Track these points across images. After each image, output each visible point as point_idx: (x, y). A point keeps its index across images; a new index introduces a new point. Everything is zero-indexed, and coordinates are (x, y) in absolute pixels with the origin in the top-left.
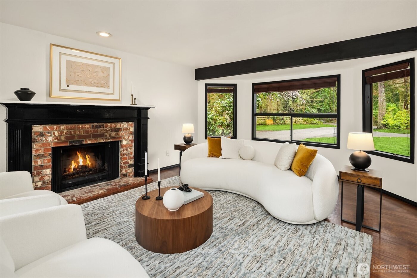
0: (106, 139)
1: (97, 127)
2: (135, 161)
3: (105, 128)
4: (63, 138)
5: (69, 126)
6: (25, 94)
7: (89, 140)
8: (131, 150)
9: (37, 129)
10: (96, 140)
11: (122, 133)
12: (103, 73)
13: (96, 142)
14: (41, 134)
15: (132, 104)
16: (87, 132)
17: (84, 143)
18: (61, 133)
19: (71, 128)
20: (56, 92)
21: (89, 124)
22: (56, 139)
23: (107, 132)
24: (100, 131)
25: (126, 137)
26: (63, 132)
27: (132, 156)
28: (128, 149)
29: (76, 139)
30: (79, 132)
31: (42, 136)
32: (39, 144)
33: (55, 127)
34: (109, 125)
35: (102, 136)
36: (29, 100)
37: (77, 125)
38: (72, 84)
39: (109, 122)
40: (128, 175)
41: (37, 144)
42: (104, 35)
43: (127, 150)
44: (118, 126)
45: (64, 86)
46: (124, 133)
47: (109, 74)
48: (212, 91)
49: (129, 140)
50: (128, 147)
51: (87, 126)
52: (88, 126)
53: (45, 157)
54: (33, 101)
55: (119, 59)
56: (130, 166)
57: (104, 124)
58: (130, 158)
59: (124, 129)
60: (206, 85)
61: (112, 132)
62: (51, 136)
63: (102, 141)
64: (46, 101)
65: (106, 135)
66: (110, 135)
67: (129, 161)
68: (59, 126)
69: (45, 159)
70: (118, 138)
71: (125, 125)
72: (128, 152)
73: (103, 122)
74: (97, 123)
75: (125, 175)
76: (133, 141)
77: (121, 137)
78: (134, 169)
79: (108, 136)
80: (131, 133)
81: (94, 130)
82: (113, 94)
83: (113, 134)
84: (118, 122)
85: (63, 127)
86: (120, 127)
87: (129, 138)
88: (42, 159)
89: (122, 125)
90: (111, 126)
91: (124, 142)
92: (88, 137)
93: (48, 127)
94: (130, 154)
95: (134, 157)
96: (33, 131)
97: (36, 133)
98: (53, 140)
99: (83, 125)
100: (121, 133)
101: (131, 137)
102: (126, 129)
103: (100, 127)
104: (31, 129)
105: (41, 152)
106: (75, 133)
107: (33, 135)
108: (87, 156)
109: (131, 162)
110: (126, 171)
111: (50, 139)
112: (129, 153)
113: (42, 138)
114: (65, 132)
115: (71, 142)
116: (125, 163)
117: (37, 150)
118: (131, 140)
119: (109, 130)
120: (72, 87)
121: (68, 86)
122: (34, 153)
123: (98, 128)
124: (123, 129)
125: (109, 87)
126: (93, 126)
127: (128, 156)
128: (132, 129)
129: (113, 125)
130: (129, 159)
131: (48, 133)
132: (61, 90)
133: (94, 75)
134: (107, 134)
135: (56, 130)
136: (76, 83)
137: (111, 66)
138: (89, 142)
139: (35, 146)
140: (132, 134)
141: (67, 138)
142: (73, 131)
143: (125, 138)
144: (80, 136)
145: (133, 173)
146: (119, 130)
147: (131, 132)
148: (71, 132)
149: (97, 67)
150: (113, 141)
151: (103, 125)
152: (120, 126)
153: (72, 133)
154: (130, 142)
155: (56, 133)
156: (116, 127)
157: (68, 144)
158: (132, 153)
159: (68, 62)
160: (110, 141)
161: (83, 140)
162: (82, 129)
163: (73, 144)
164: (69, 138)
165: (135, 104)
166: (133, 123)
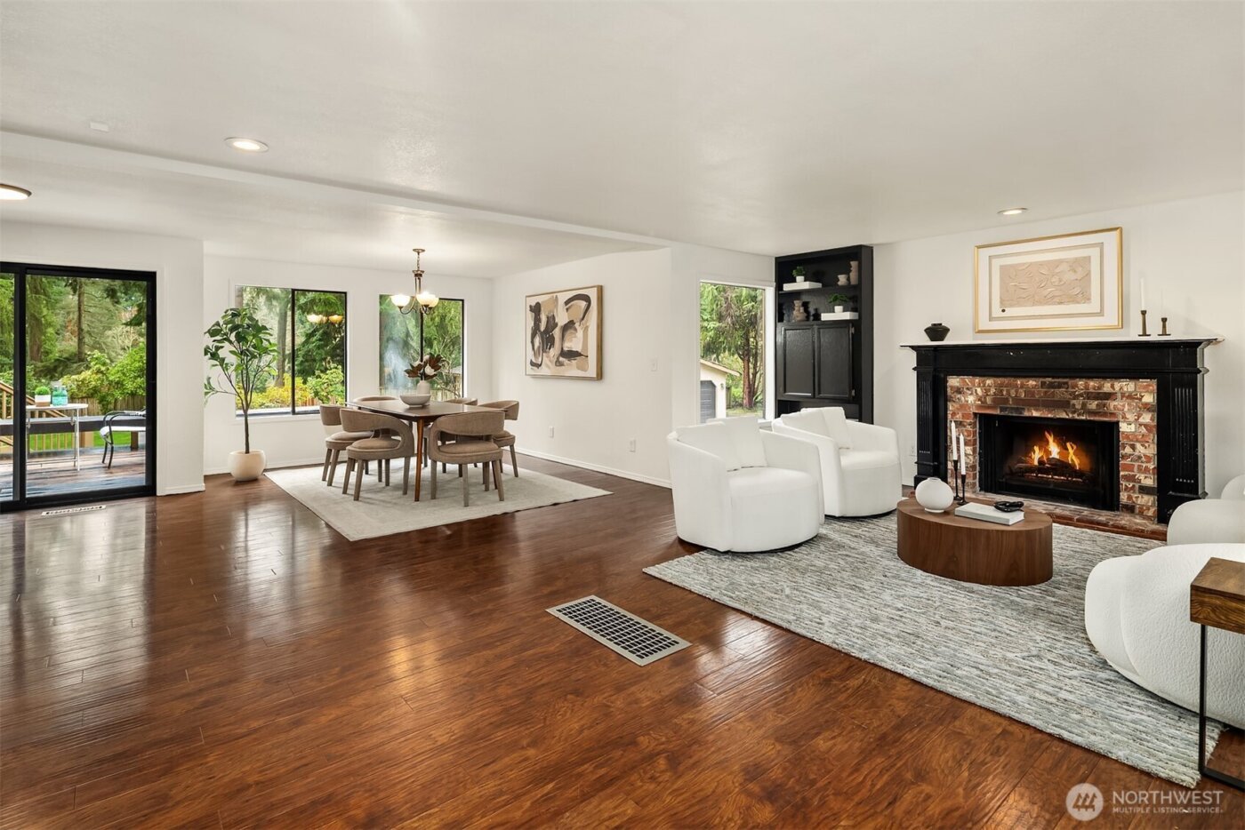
0: (1074, 412)
1: (1051, 386)
2: (1159, 480)
3: (1070, 390)
4: (989, 400)
5: (999, 380)
6: (937, 331)
7: (1036, 410)
8: (1148, 450)
9: (954, 381)
10: (1050, 413)
11: (1116, 403)
12: (1075, 272)
13: (1050, 416)
14: (959, 391)
15: (1144, 335)
16: (1029, 392)
17: (1026, 414)
18: (987, 391)
19: (1001, 385)
20: (983, 325)
21: (1037, 379)
22: (979, 400)
23: (1076, 397)
24: (1060, 393)
25: (1131, 417)
26: (989, 390)
27: (1152, 466)
28: (1138, 446)
29: (1011, 404)
30: (1017, 392)
31: (960, 393)
32: (956, 406)
33: (977, 380)
34: (1081, 383)
35: (1065, 405)
36: (942, 340)
37: (1012, 379)
38: (1011, 306)
39: (1081, 377)
40: (1137, 511)
41: (954, 404)
43: (1133, 447)
44: (1107, 387)
45: (997, 312)
46: (1124, 406)
47: (1088, 274)
49: (1140, 425)
50: (1137, 441)
51: (1032, 383)
52: (1034, 383)
53: (965, 426)
54: (949, 341)
55: (1116, 229)
56: (1144, 490)
57: (1071, 382)
58: (1143, 471)
59: (1122, 397)
61: (1088, 399)
62: (971, 394)
63: (1064, 416)
64: (974, 339)
65: (1074, 405)
66: (1084, 405)
67: (1141, 477)
68: (983, 379)
69: (964, 429)
70: (1105, 414)
71: (1128, 386)
72: (1136, 453)
73: (1066, 377)
74: (1053, 377)
75: (1130, 509)
76: (1155, 430)
77: (1112, 414)
78: (1159, 501)
79: (1078, 407)
80: (1147, 407)
81: (1046, 392)
82: (1101, 313)
83: (1093, 405)
84: (1105, 378)
85: (989, 382)
86: (1111, 390)
87: (1141, 420)
88: (960, 429)
89: (1117, 385)
90: (1087, 387)
91: (1124, 427)
92: (1036, 404)
93: (967, 379)
94: (1143, 459)
95: (1158, 470)
96: (948, 384)
97: (952, 387)
98: (975, 401)
99: (1024, 380)
100: (1112, 404)
101: (1147, 418)
102: (1130, 397)
103: (1060, 386)
104: (946, 381)
105: (959, 417)
106: (1008, 392)
107: (949, 390)
109: (1150, 481)
110: (1130, 498)
111: (971, 399)
112: (1140, 457)
113: (959, 396)
114: (993, 390)
115: (1002, 409)
116: (1128, 478)
117: (954, 414)
118: (1146, 426)
119: (1081, 395)
120: (1010, 312)
121: (1003, 311)
122: (949, 416)
123: (1053, 387)
124: (1119, 395)
125: (1089, 299)
126: (1043, 384)
127: (1136, 464)
128: (1149, 398)
129: (1092, 383)
130: (1140, 471)
131: (968, 389)
132: (991, 319)
133: (1053, 280)
134: (1078, 403)
135: (979, 386)
136: (1018, 302)
137: (1094, 252)
138: (1035, 414)
139: (951, 407)
140: (1149, 410)
141: (994, 400)
142: (1005, 389)
143: (1128, 416)
144: (1017, 399)
145: (1154, 509)
146: (1110, 396)
147: (1146, 404)
148: (1001, 391)
149: (1061, 261)
150: (1092, 419)
151: (1067, 383)
152: (1112, 386)
153: (1005, 393)
154: (1143, 430)
155: (979, 390)
156: (1099, 388)
157: (997, 412)
158: (1149, 459)
159: (1003, 268)
160: (1084, 418)
161: (1024, 409)
162: (1022, 387)
163: (1006, 413)
164: (999, 401)
165: (1164, 334)
166: (1153, 384)
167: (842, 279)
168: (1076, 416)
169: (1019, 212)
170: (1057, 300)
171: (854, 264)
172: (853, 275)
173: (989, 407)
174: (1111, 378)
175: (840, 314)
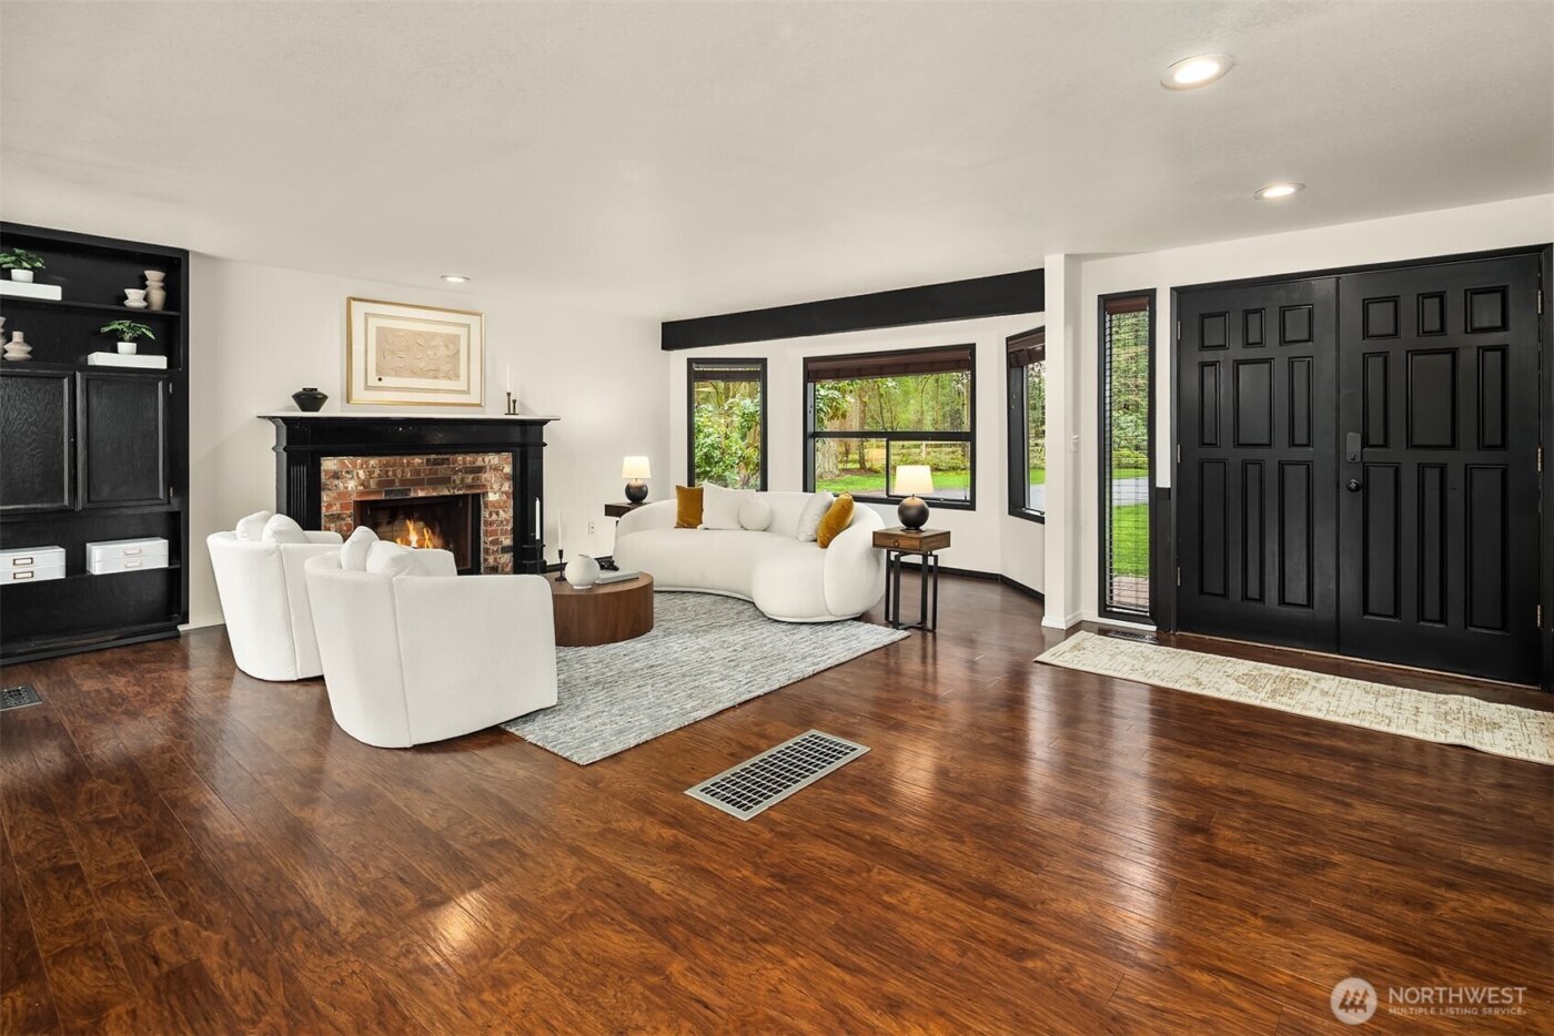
0: (454, 488)
1: (436, 463)
2: (514, 539)
3: (452, 466)
4: (373, 484)
5: (384, 459)
6: (310, 399)
7: (422, 490)
8: (507, 515)
9: (329, 464)
10: (434, 490)
11: (486, 475)
12: (448, 347)
13: (434, 494)
14: (336, 476)
15: (509, 414)
16: (417, 472)
17: (412, 495)
18: (370, 474)
19: (387, 465)
20: (359, 393)
21: (422, 457)
22: (361, 485)
23: (456, 473)
24: (442, 470)
25: (496, 487)
26: (374, 472)
27: (509, 527)
28: (501, 512)
29: (397, 486)
30: (403, 471)
31: (338, 478)
32: (332, 494)
33: (359, 460)
34: (460, 458)
35: (446, 481)
36: (317, 410)
37: (398, 458)
38: (387, 375)
39: (460, 453)
40: (500, 569)
41: (329, 492)
43: (497, 513)
44: (480, 460)
45: (373, 381)
46: (491, 477)
47: (458, 351)
48: (704, 377)
49: (502, 493)
50: (501, 508)
51: (417, 460)
52: (419, 461)
53: (343, 519)
54: (324, 412)
55: (480, 315)
56: (505, 550)
57: (451, 457)
58: (504, 533)
59: (491, 469)
60: (690, 361)
61: (466, 473)
62: (352, 478)
63: (446, 493)
64: (342, 411)
65: (454, 481)
66: (462, 480)
67: (502, 538)
68: (366, 459)
69: (343, 522)
70: (479, 487)
71: (492, 459)
72: (500, 519)
73: (445, 454)
74: (437, 454)
75: (494, 570)
76: (511, 495)
77: (484, 486)
78: (514, 556)
79: (458, 482)
80: (506, 477)
81: (430, 470)
82: (467, 392)
83: (469, 479)
84: (478, 453)
85: (373, 462)
86: (483, 464)
87: (503, 489)
88: (338, 524)
89: (487, 459)
90: (464, 462)
91: (492, 497)
92: (419, 483)
93: (347, 460)
94: (504, 523)
95: (514, 529)
96: (322, 468)
97: (326, 472)
98: (356, 487)
99: (409, 458)
100: (485, 476)
101: (507, 486)
102: (496, 469)
103: (443, 462)
104: (319, 465)
105: (336, 509)
106: (394, 471)
107: (323, 476)
109: (508, 542)
110: (495, 560)
111: (351, 484)
112: (502, 522)
113: (336, 482)
114: (377, 472)
115: (387, 493)
116: (495, 542)
117: (330, 506)
118: (506, 493)
119: (460, 470)
120: (388, 381)
121: (380, 379)
122: (324, 510)
123: (438, 464)
124: (488, 467)
125: (458, 377)
126: (428, 460)
127: (499, 528)
128: (508, 469)
129: (468, 458)
130: (502, 534)
131: (348, 472)
132: (367, 387)
133: (429, 353)
134: (457, 478)
135: (361, 467)
136: (397, 373)
137: (462, 332)
138: (421, 494)
139: (325, 497)
140: (508, 479)
141: (381, 484)
142: (391, 469)
143: (494, 486)
144: (404, 482)
145: (510, 565)
146: (480, 470)
147: (506, 474)
148: (387, 472)
149: (435, 335)
150: (469, 492)
151: (448, 459)
152: (483, 461)
153: (390, 474)
154: (504, 497)
155: (361, 473)
156: (474, 462)
157: (383, 497)
158: (507, 521)
159: (379, 329)
160: (461, 492)
161: (409, 490)
162: (408, 466)
163: (392, 497)
164: (384, 483)
165: (514, 414)
166: (507, 456)
167: (134, 298)
168: (457, 493)
169: (462, 280)
170: (431, 374)
171: (154, 275)
172: (157, 296)
173: (374, 492)
174: (483, 452)
175: (128, 357)
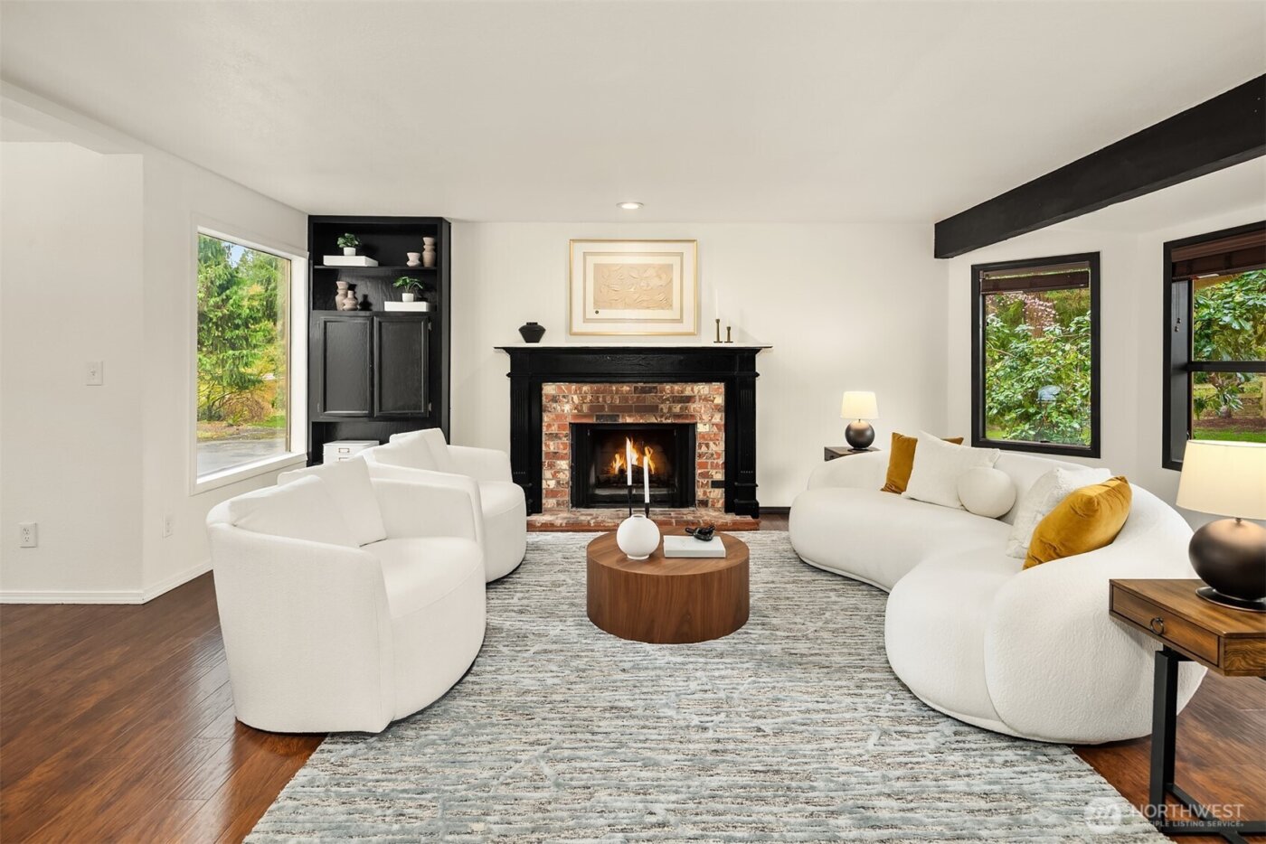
0: (661, 417)
1: (643, 391)
2: (726, 475)
3: (659, 394)
4: (585, 409)
5: (595, 386)
6: (532, 331)
7: (630, 416)
8: (718, 447)
9: (549, 389)
10: (641, 417)
11: (695, 406)
12: (660, 278)
13: (641, 421)
14: (554, 399)
15: (718, 341)
16: (625, 399)
17: (621, 421)
18: (584, 398)
19: (598, 392)
20: (578, 326)
21: (630, 384)
22: (576, 408)
23: (663, 401)
24: (650, 398)
25: (706, 417)
26: (586, 398)
27: (721, 461)
28: (711, 444)
29: (607, 411)
30: (612, 398)
31: (556, 402)
32: (552, 416)
33: (574, 386)
34: (668, 387)
35: (653, 409)
36: (538, 341)
37: (608, 385)
38: (604, 308)
39: (667, 382)
40: (710, 505)
41: (549, 414)
42: (630, 206)
43: (707, 445)
44: (688, 389)
45: (591, 314)
46: (701, 408)
47: (671, 280)
48: (998, 287)
49: (713, 424)
50: (711, 440)
51: (626, 388)
52: (628, 388)
53: (560, 439)
54: (544, 342)
55: (693, 241)
56: (715, 484)
57: (659, 386)
58: (715, 466)
59: (700, 399)
60: (976, 270)
61: (674, 402)
62: (567, 402)
63: (653, 420)
64: (565, 342)
65: (662, 409)
66: (670, 408)
67: (713, 472)
68: (579, 385)
69: (559, 441)
70: (686, 417)
71: (702, 389)
72: (710, 451)
73: (655, 382)
74: (645, 383)
75: (704, 503)
76: (723, 428)
77: (693, 416)
78: (726, 492)
79: (665, 411)
80: (717, 408)
81: (638, 397)
82: (680, 321)
83: (677, 408)
84: (686, 382)
85: (586, 388)
86: (692, 394)
87: (714, 420)
88: (556, 442)
89: (696, 388)
90: (672, 392)
91: (701, 428)
92: (628, 410)
93: (563, 386)
94: (715, 456)
95: (726, 463)
96: (543, 392)
97: (547, 395)
98: (571, 410)
99: (619, 386)
100: (692, 406)
101: (719, 418)
102: (706, 399)
103: (650, 391)
104: (541, 389)
105: (554, 429)
106: (604, 398)
107: (544, 399)
108: (646, 449)
109: (719, 476)
110: (705, 493)
111: (567, 408)
112: (712, 455)
113: (554, 405)
114: (589, 397)
115: (598, 417)
116: (703, 475)
117: (549, 426)
118: (717, 425)
119: (667, 399)
120: (604, 314)
121: (597, 312)
122: (544, 429)
123: (645, 392)
124: (697, 398)
125: (671, 306)
126: (636, 388)
127: (710, 461)
128: (720, 400)
129: (677, 387)
130: (712, 467)
131: (564, 397)
132: (586, 320)
133: (642, 284)
134: (665, 407)
135: (575, 393)
136: (611, 305)
137: (675, 261)
138: (629, 420)
139: (546, 418)
140: (719, 411)
141: (592, 408)
142: (601, 395)
143: (704, 417)
144: (613, 407)
145: (722, 501)
146: (689, 399)
147: (717, 405)
148: (598, 398)
149: (648, 266)
150: (676, 422)
151: (655, 388)
152: (692, 390)
153: (601, 399)
154: (715, 429)
155: (575, 397)
156: (682, 392)
157: (593, 421)
158: (719, 455)
159: (597, 266)
160: (669, 421)
161: (618, 416)
162: (617, 393)
163: (602, 421)
164: (595, 408)
165: (729, 341)
166: (722, 386)
167: (413, 259)
168: (664, 421)
169: (636, 206)
170: (645, 304)
171: (428, 241)
172: (428, 255)
173: (585, 416)
174: (691, 382)
175: (409, 304)
